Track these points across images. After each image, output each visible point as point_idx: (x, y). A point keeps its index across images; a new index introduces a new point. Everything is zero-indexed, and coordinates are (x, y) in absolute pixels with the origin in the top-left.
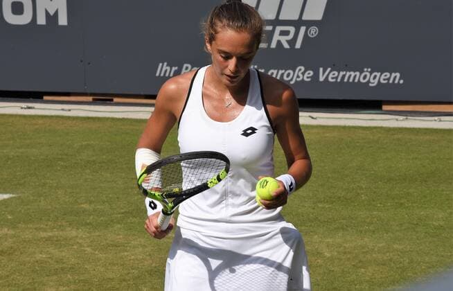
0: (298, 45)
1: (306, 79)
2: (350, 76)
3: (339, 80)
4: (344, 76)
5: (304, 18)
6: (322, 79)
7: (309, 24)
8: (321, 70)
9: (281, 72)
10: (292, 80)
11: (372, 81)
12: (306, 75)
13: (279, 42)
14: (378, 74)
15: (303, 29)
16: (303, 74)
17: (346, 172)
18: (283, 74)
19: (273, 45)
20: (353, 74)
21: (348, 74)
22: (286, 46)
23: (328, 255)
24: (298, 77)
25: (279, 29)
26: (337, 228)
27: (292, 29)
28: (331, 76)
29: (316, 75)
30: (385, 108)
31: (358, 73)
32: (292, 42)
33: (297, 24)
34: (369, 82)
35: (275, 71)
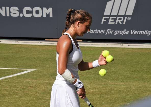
0: (124, 23)
1: (127, 34)
2: (141, 33)
3: (137, 34)
4: (139, 33)
5: (126, 14)
6: (132, 33)
7: (128, 16)
8: (132, 30)
9: (119, 31)
10: (122, 34)
11: (148, 34)
12: (127, 32)
13: (118, 22)
14: (150, 32)
15: (126, 18)
16: (126, 32)
17: (140, 63)
18: (119, 32)
19: (116, 23)
20: (142, 32)
21: (140, 32)
22: (121, 23)
23: (134, 88)
24: (124, 33)
25: (118, 18)
26: (137, 80)
27: (122, 18)
28: (135, 32)
29: (130, 32)
31: (143, 32)
32: (122, 22)
33: (124, 16)
34: (147, 34)
35: (117, 31)
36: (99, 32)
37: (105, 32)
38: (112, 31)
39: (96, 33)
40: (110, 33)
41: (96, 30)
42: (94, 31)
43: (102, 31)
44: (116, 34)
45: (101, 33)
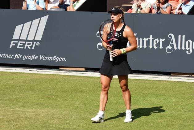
0: (33, 48)
1: (35, 59)
2: (49, 58)
5: (35, 39)
6: (40, 59)
7: (37, 41)
8: (40, 56)
9: (27, 56)
10: (31, 59)
11: (56, 60)
12: (36, 57)
13: (27, 47)
14: (58, 58)
15: (35, 43)
16: (35, 57)
17: (48, 89)
18: (28, 57)
19: (25, 48)
20: (50, 58)
21: (49, 57)
22: (29, 48)
23: (42, 115)
24: (33, 58)
25: (27, 43)
26: (45, 107)
27: (31, 43)
28: (43, 58)
30: (60, 68)
31: (52, 57)
32: (31, 47)
33: (33, 41)
34: (55, 60)
35: (26, 56)
36: (7, 56)
37: (14, 57)
38: (21, 56)
39: (4, 57)
40: (18, 58)
41: (5, 55)
42: (2, 55)
43: (11, 55)
44: (24, 59)
45: (9, 57)
